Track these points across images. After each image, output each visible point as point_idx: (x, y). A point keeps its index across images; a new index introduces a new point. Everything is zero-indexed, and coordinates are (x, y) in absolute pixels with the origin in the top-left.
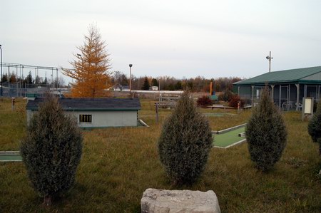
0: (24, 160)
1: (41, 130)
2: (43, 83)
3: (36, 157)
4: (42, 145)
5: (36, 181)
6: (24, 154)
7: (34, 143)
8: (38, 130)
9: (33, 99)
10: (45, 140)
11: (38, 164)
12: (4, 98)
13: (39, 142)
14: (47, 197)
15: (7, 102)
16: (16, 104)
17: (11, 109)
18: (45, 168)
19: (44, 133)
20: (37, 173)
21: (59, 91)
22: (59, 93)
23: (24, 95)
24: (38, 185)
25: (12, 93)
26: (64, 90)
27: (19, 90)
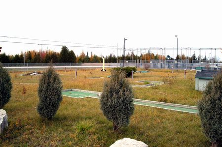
0: (201, 113)
1: (215, 94)
2: (203, 60)
3: (210, 113)
4: (215, 105)
5: (209, 130)
6: (201, 109)
7: (210, 103)
8: (212, 94)
9: (200, 71)
10: (218, 102)
11: (211, 118)
12: (178, 70)
13: (213, 102)
14: (215, 143)
15: (180, 72)
16: (187, 74)
17: (184, 77)
18: (216, 122)
19: (217, 96)
20: (210, 124)
21: (217, 65)
22: (216, 67)
23: (191, 68)
24: (210, 133)
25: (183, 66)
26: (219, 65)
27: (188, 64)
